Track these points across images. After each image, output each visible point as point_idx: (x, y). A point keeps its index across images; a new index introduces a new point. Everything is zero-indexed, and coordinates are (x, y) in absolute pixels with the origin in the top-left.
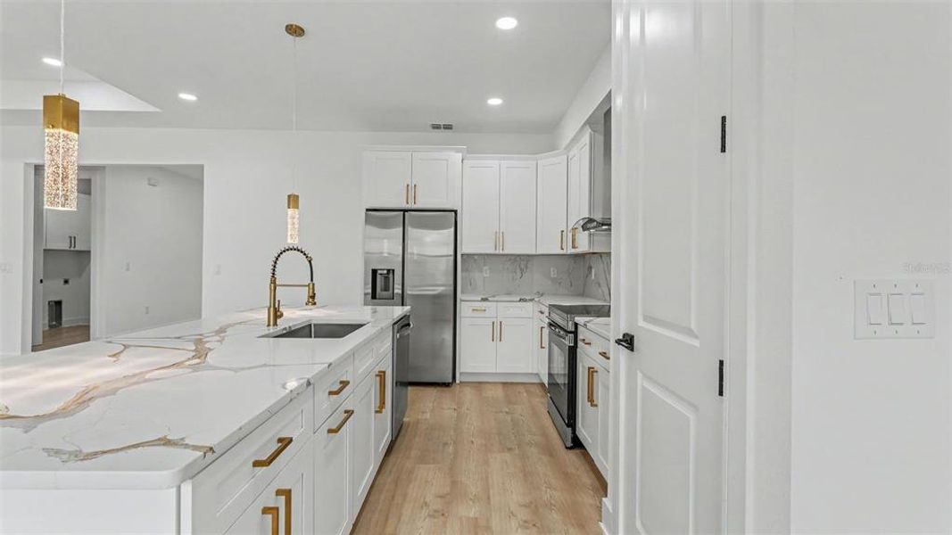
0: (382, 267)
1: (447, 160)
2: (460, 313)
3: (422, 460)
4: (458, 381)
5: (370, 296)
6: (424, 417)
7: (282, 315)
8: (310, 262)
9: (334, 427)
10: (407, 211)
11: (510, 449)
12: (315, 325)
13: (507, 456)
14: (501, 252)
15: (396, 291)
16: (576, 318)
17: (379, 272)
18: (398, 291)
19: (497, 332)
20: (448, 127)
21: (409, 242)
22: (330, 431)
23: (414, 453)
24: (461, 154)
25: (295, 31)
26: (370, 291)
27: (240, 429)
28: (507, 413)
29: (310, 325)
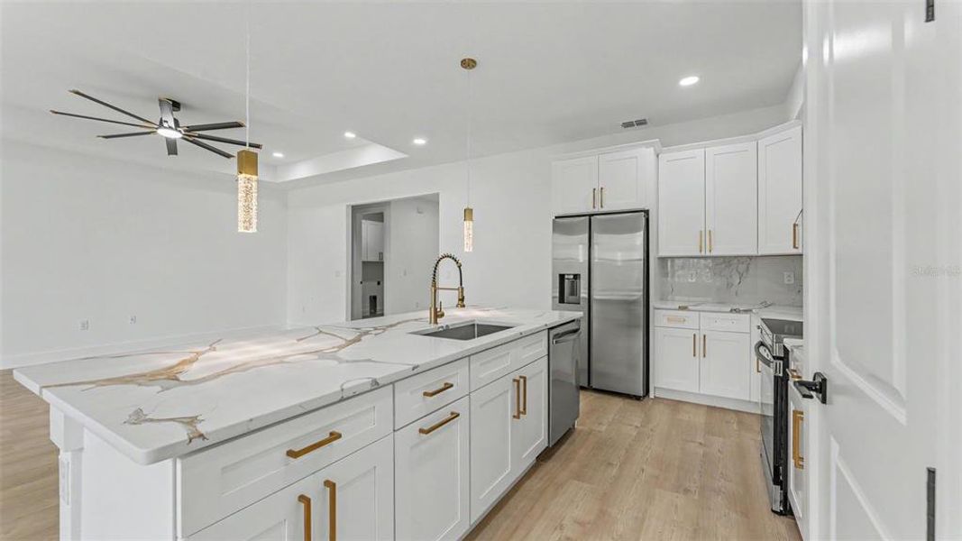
0: (569, 271)
1: (636, 157)
2: (654, 322)
3: (578, 476)
4: (652, 396)
5: (558, 299)
6: (598, 429)
7: (442, 315)
8: (459, 267)
9: (426, 428)
10: (593, 215)
11: (687, 491)
12: (478, 325)
13: (680, 500)
14: (708, 254)
15: (582, 295)
16: (785, 340)
17: (566, 277)
18: (584, 294)
19: (700, 346)
20: (642, 123)
21: (596, 249)
22: (421, 431)
23: (574, 465)
24: (652, 149)
25: (468, 64)
26: (558, 295)
27: (251, 420)
28: (701, 444)
29: (474, 325)
